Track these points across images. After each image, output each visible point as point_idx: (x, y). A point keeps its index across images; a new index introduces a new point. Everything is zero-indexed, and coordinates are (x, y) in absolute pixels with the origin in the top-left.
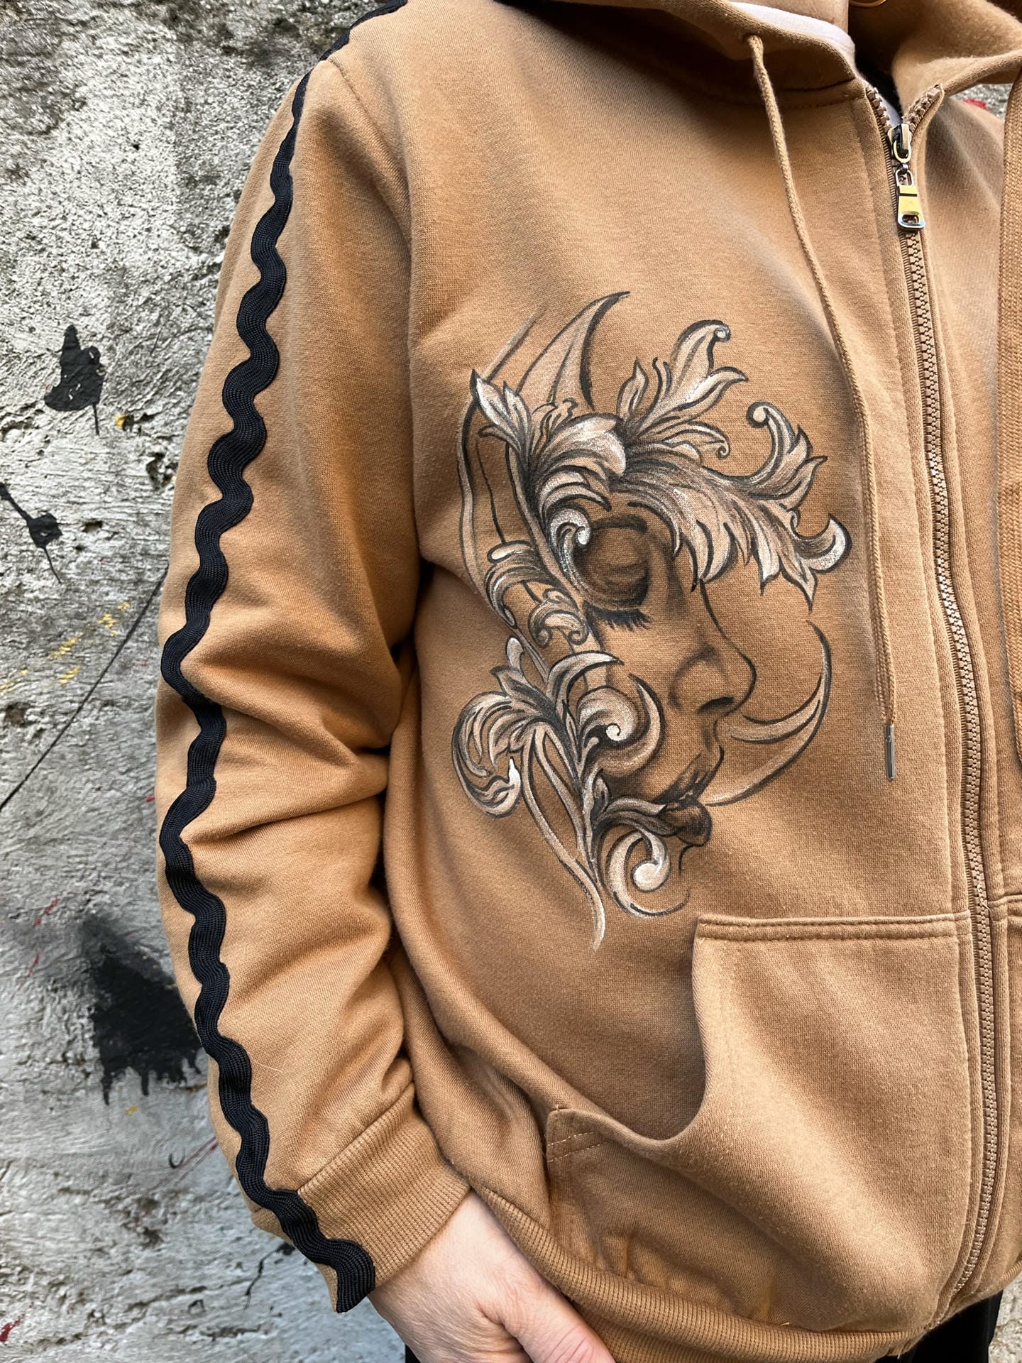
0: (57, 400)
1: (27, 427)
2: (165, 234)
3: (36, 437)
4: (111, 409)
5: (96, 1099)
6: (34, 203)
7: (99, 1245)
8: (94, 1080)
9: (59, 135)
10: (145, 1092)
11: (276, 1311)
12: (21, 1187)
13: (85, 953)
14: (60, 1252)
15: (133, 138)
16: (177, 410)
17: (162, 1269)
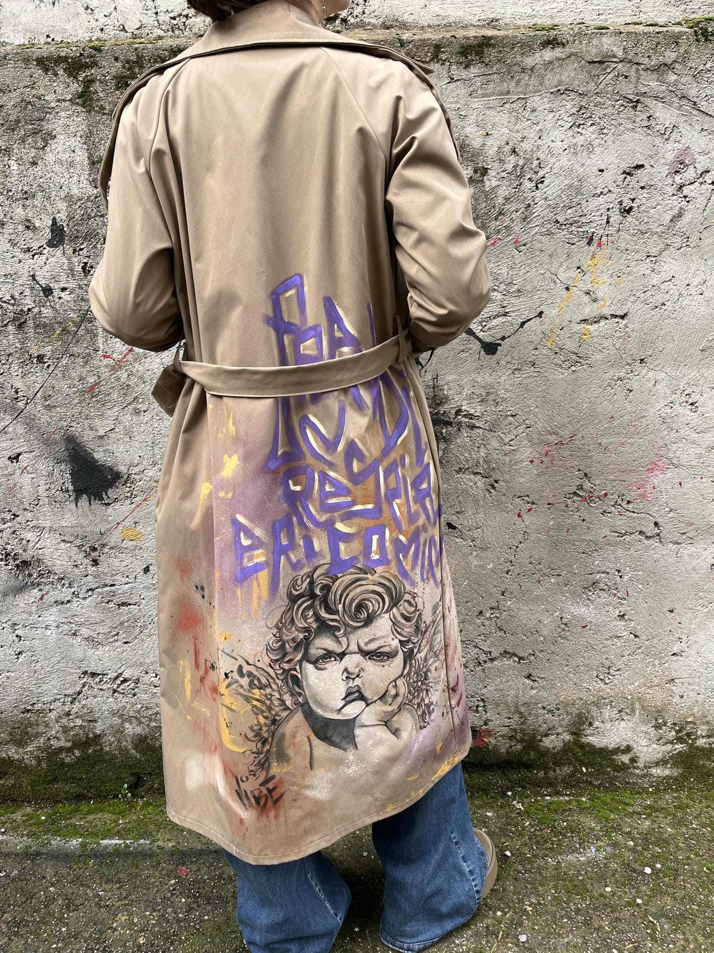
0: (50, 244)
1: (41, 254)
2: (85, 182)
3: (44, 257)
4: (68, 247)
5: (73, 506)
6: (40, 173)
7: (76, 563)
8: (72, 498)
9: (48, 149)
10: (90, 504)
11: (142, 597)
12: (47, 538)
13: (67, 449)
14: (62, 565)
15: (72, 148)
16: (91, 246)
17: (99, 576)
